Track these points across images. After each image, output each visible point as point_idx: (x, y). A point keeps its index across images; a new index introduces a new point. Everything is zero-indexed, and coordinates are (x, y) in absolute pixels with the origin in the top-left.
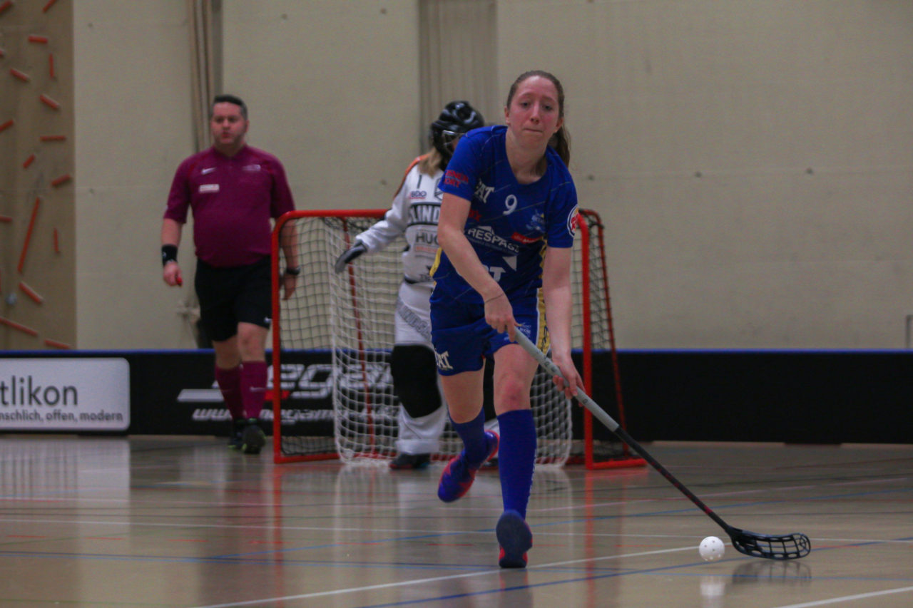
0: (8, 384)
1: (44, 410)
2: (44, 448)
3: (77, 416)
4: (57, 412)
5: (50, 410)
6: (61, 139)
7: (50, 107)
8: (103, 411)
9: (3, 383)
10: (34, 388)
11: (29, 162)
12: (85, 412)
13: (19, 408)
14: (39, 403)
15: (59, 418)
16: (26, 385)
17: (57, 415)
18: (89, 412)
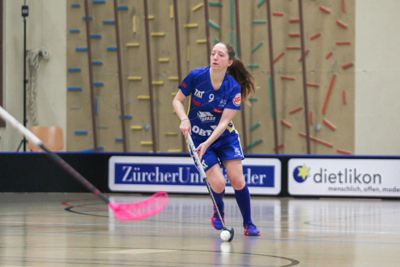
0: (343, 172)
1: (363, 186)
2: (362, 206)
3: (381, 189)
4: (370, 187)
5: (366, 186)
6: (348, 44)
7: (342, 27)
8: (395, 187)
9: (340, 172)
10: (357, 175)
11: (329, 56)
12: (385, 187)
13: (349, 185)
14: (360, 182)
15: (371, 190)
16: (353, 173)
17: (370, 188)
18: (388, 187)
